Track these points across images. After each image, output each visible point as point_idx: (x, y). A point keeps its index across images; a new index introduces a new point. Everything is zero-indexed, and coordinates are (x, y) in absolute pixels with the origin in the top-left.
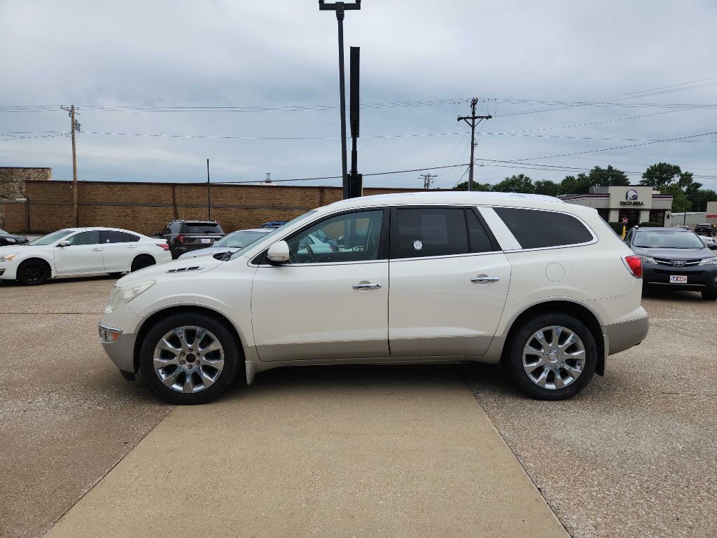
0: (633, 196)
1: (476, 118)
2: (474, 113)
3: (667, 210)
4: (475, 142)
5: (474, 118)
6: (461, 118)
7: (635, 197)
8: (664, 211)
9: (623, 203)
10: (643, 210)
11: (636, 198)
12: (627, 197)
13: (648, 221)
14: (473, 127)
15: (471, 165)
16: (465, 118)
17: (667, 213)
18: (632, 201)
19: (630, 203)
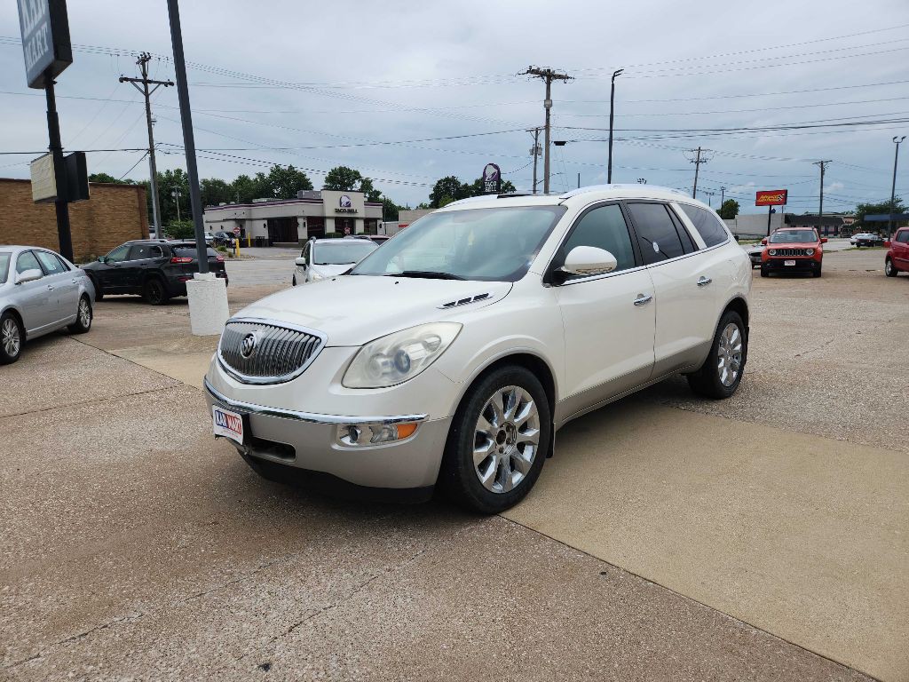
0: (347, 203)
1: (150, 82)
2: (145, 74)
3: (379, 219)
4: (152, 117)
5: (146, 82)
6: (126, 79)
7: (348, 204)
8: (375, 220)
9: (337, 211)
10: (358, 218)
11: (350, 206)
12: (341, 203)
13: (363, 231)
14: (147, 95)
15: (151, 151)
16: (132, 80)
17: (379, 222)
18: (347, 209)
19: (344, 211)
